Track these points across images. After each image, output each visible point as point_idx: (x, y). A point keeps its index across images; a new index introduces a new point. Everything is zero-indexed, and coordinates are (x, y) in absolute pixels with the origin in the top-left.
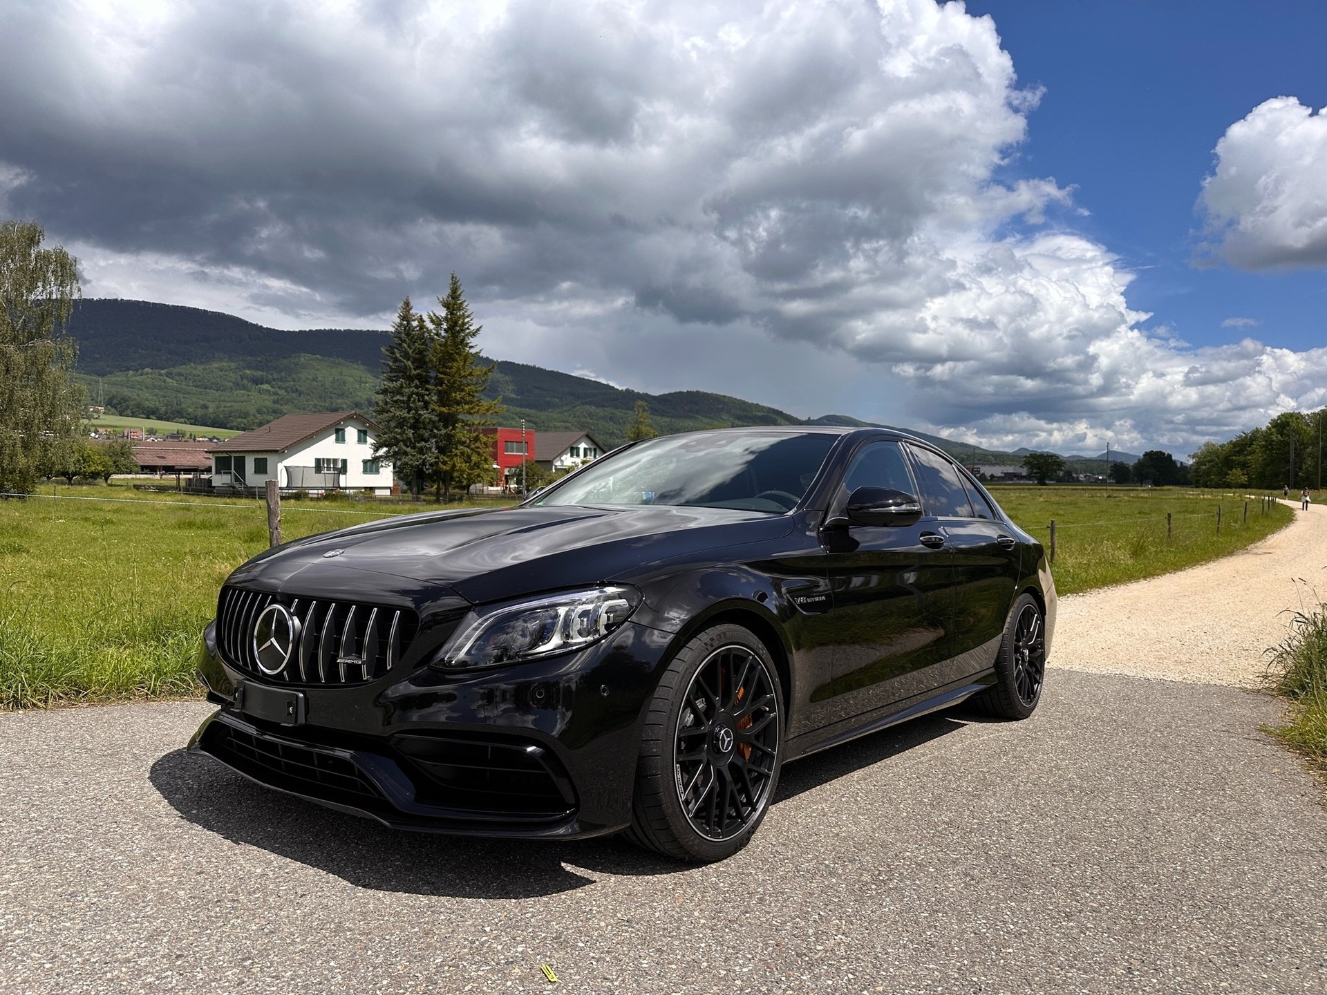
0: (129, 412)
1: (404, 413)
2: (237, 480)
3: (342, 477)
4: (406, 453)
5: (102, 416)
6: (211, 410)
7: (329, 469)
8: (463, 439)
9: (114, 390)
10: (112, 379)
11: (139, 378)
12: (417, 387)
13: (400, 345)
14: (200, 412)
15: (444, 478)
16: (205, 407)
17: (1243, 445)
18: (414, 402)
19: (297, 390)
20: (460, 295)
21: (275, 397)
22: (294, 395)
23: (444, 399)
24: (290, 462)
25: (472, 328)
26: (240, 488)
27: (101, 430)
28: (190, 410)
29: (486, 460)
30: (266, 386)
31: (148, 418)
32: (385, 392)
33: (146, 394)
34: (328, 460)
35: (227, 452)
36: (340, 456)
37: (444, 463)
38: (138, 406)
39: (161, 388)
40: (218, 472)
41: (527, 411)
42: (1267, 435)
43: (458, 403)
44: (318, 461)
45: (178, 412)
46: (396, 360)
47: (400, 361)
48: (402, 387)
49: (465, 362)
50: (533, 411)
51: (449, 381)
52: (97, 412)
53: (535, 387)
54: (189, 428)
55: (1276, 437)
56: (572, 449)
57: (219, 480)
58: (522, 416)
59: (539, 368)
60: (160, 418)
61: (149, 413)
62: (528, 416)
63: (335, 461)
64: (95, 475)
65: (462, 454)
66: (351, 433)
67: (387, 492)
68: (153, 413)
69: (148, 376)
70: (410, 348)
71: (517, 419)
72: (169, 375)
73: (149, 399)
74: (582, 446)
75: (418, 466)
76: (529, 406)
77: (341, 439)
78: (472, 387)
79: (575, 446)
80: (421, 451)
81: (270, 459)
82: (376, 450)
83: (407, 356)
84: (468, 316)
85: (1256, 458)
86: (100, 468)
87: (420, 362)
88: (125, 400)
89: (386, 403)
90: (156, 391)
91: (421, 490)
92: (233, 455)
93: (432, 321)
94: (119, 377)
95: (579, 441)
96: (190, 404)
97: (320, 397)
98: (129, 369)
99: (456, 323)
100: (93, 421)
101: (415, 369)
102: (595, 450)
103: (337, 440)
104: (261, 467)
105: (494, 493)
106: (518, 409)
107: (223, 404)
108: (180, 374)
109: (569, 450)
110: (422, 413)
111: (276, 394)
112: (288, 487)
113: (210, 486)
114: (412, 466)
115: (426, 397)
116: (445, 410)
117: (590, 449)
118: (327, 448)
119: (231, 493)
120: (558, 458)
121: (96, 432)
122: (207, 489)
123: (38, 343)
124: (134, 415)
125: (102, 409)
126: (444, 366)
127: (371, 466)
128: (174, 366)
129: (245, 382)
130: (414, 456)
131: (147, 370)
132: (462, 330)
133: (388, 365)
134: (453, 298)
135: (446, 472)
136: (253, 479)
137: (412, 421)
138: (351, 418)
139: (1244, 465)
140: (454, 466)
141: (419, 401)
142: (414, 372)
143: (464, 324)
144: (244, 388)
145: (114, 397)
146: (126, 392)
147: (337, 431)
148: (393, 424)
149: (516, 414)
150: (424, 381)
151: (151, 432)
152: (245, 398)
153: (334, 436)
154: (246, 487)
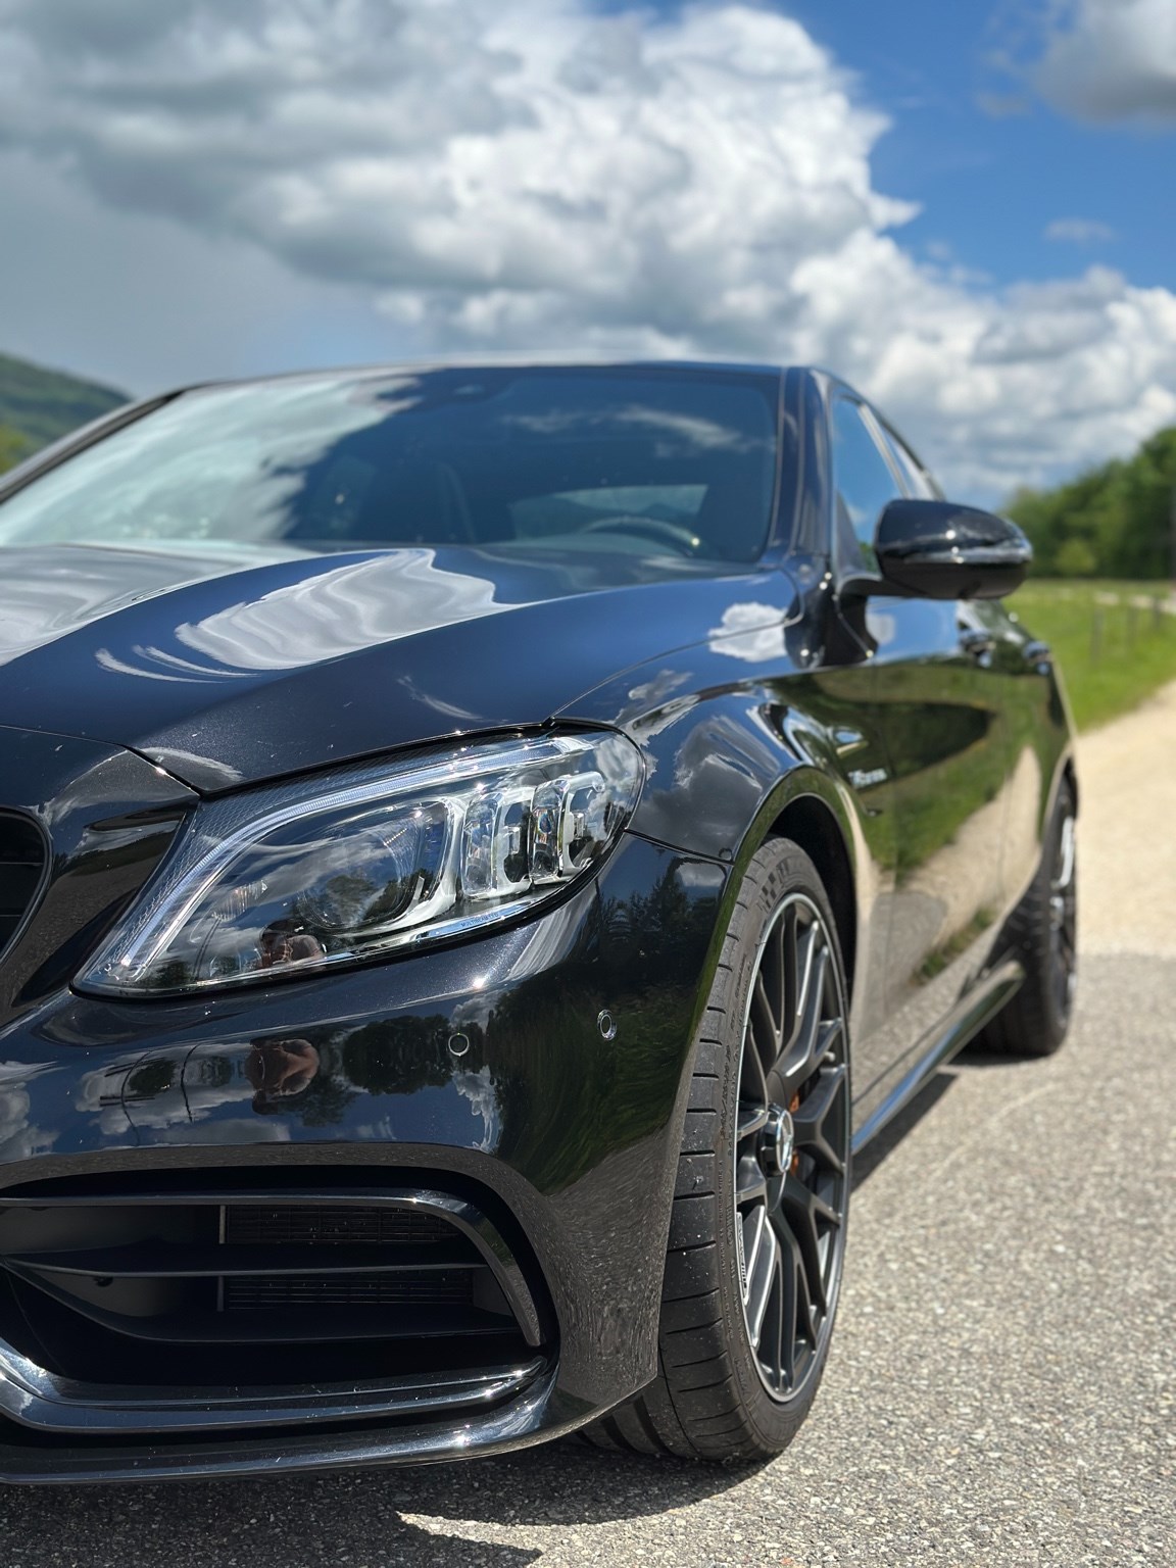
17: (1086, 493)
42: (1131, 473)
55: (1150, 477)
85: (1112, 519)
139: (1088, 534)
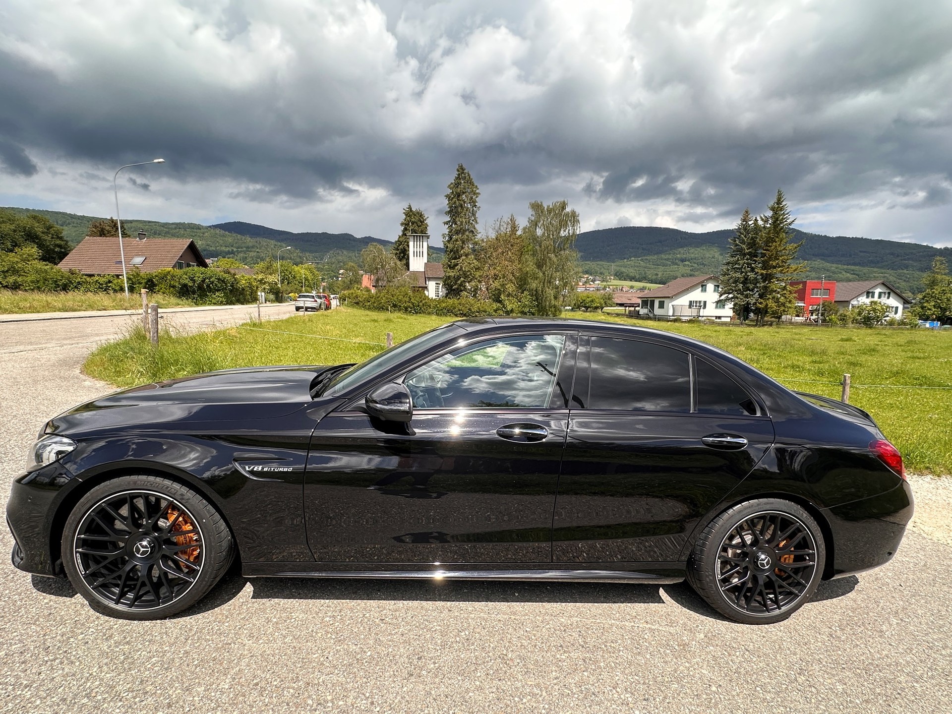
0: (623, 278)
1: (738, 275)
2: (650, 311)
3: (702, 310)
4: (737, 298)
5: (612, 281)
6: (659, 276)
7: (696, 306)
8: (775, 289)
9: (618, 268)
10: (618, 263)
11: (629, 263)
12: (747, 259)
13: (740, 236)
14: (654, 277)
15: (761, 312)
16: (657, 275)
18: (745, 268)
19: (703, 264)
20: (783, 201)
21: (692, 268)
22: (701, 266)
23: (765, 266)
24: (676, 302)
25: (789, 221)
26: (651, 315)
27: (611, 287)
28: (650, 276)
29: (790, 302)
30: (687, 263)
31: (631, 281)
32: (728, 264)
33: (631, 270)
34: (696, 302)
35: (646, 298)
36: (703, 300)
37: (761, 303)
38: (627, 275)
39: (637, 267)
40: (642, 308)
41: (853, 267)
43: (775, 267)
44: (691, 302)
45: (644, 278)
46: (737, 245)
47: (739, 245)
48: (738, 260)
49: (781, 242)
50: (857, 267)
51: (769, 254)
52: (610, 279)
53: (861, 252)
54: (648, 285)
56: (868, 293)
57: (643, 311)
58: (847, 271)
59: (865, 239)
60: (636, 281)
61: (632, 279)
62: (853, 270)
63: (700, 302)
64: (596, 308)
65: (773, 298)
66: (710, 286)
67: (728, 320)
68: (633, 279)
69: (633, 261)
70: (746, 237)
71: (844, 273)
72: (642, 260)
73: (632, 272)
74: (877, 291)
75: (744, 305)
76: (854, 264)
77: (704, 290)
78: (785, 257)
79: (871, 291)
80: (747, 296)
81: (666, 301)
82: (721, 296)
83: (743, 242)
84: (787, 214)
86: (598, 305)
87: (753, 244)
88: (622, 273)
89: (728, 270)
90: (636, 268)
91: (746, 318)
92: (649, 299)
93: (762, 220)
94: (620, 263)
95: (875, 287)
96: (650, 274)
97: (715, 267)
98: (625, 259)
99: (777, 219)
100: (609, 283)
101: (747, 249)
102: (889, 293)
103: (702, 291)
104: (662, 305)
105: (800, 321)
106: (845, 267)
107: (665, 273)
108: (646, 259)
109: (866, 293)
110: (749, 274)
111: (692, 266)
112: (673, 316)
113: (639, 314)
114: (740, 305)
115: (753, 265)
116: (764, 272)
117: (885, 293)
118: (696, 295)
119: (647, 318)
120: (855, 299)
121: (609, 288)
122: (637, 315)
123: (562, 252)
124: (625, 280)
125: (612, 277)
126: (767, 246)
127: (720, 304)
128: (644, 256)
129: (677, 261)
130: (742, 299)
131: (633, 258)
132: (781, 223)
133: (731, 248)
134: (777, 204)
135: (763, 309)
136: (658, 311)
137: (742, 279)
138: (711, 278)
140: (767, 305)
141: (748, 267)
142: (747, 251)
143: (783, 219)
144: (676, 264)
145: (617, 272)
146: (623, 269)
147: (702, 286)
148: (731, 281)
149: (843, 270)
150: (753, 255)
151: (632, 287)
152: (677, 269)
153: (701, 288)
154: (654, 315)
